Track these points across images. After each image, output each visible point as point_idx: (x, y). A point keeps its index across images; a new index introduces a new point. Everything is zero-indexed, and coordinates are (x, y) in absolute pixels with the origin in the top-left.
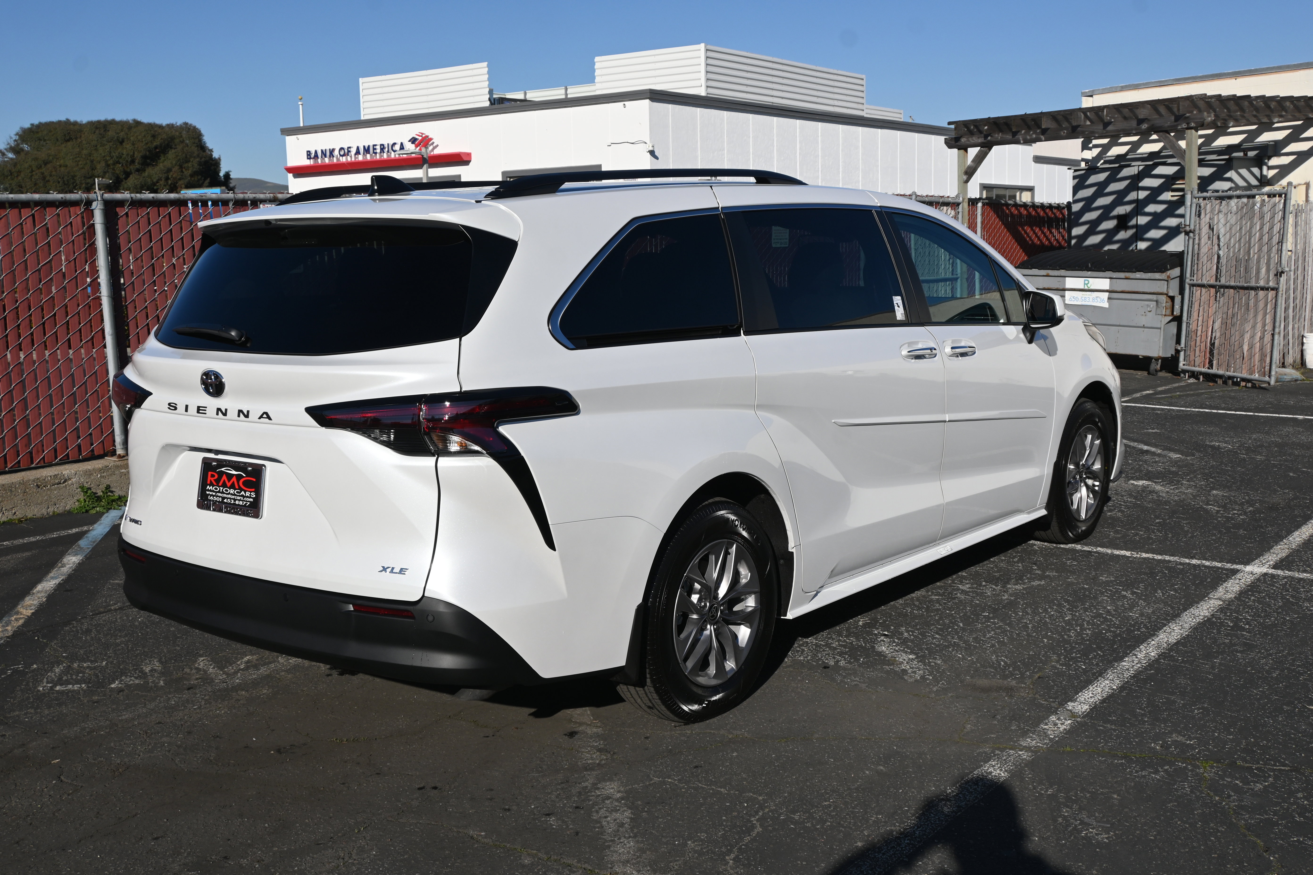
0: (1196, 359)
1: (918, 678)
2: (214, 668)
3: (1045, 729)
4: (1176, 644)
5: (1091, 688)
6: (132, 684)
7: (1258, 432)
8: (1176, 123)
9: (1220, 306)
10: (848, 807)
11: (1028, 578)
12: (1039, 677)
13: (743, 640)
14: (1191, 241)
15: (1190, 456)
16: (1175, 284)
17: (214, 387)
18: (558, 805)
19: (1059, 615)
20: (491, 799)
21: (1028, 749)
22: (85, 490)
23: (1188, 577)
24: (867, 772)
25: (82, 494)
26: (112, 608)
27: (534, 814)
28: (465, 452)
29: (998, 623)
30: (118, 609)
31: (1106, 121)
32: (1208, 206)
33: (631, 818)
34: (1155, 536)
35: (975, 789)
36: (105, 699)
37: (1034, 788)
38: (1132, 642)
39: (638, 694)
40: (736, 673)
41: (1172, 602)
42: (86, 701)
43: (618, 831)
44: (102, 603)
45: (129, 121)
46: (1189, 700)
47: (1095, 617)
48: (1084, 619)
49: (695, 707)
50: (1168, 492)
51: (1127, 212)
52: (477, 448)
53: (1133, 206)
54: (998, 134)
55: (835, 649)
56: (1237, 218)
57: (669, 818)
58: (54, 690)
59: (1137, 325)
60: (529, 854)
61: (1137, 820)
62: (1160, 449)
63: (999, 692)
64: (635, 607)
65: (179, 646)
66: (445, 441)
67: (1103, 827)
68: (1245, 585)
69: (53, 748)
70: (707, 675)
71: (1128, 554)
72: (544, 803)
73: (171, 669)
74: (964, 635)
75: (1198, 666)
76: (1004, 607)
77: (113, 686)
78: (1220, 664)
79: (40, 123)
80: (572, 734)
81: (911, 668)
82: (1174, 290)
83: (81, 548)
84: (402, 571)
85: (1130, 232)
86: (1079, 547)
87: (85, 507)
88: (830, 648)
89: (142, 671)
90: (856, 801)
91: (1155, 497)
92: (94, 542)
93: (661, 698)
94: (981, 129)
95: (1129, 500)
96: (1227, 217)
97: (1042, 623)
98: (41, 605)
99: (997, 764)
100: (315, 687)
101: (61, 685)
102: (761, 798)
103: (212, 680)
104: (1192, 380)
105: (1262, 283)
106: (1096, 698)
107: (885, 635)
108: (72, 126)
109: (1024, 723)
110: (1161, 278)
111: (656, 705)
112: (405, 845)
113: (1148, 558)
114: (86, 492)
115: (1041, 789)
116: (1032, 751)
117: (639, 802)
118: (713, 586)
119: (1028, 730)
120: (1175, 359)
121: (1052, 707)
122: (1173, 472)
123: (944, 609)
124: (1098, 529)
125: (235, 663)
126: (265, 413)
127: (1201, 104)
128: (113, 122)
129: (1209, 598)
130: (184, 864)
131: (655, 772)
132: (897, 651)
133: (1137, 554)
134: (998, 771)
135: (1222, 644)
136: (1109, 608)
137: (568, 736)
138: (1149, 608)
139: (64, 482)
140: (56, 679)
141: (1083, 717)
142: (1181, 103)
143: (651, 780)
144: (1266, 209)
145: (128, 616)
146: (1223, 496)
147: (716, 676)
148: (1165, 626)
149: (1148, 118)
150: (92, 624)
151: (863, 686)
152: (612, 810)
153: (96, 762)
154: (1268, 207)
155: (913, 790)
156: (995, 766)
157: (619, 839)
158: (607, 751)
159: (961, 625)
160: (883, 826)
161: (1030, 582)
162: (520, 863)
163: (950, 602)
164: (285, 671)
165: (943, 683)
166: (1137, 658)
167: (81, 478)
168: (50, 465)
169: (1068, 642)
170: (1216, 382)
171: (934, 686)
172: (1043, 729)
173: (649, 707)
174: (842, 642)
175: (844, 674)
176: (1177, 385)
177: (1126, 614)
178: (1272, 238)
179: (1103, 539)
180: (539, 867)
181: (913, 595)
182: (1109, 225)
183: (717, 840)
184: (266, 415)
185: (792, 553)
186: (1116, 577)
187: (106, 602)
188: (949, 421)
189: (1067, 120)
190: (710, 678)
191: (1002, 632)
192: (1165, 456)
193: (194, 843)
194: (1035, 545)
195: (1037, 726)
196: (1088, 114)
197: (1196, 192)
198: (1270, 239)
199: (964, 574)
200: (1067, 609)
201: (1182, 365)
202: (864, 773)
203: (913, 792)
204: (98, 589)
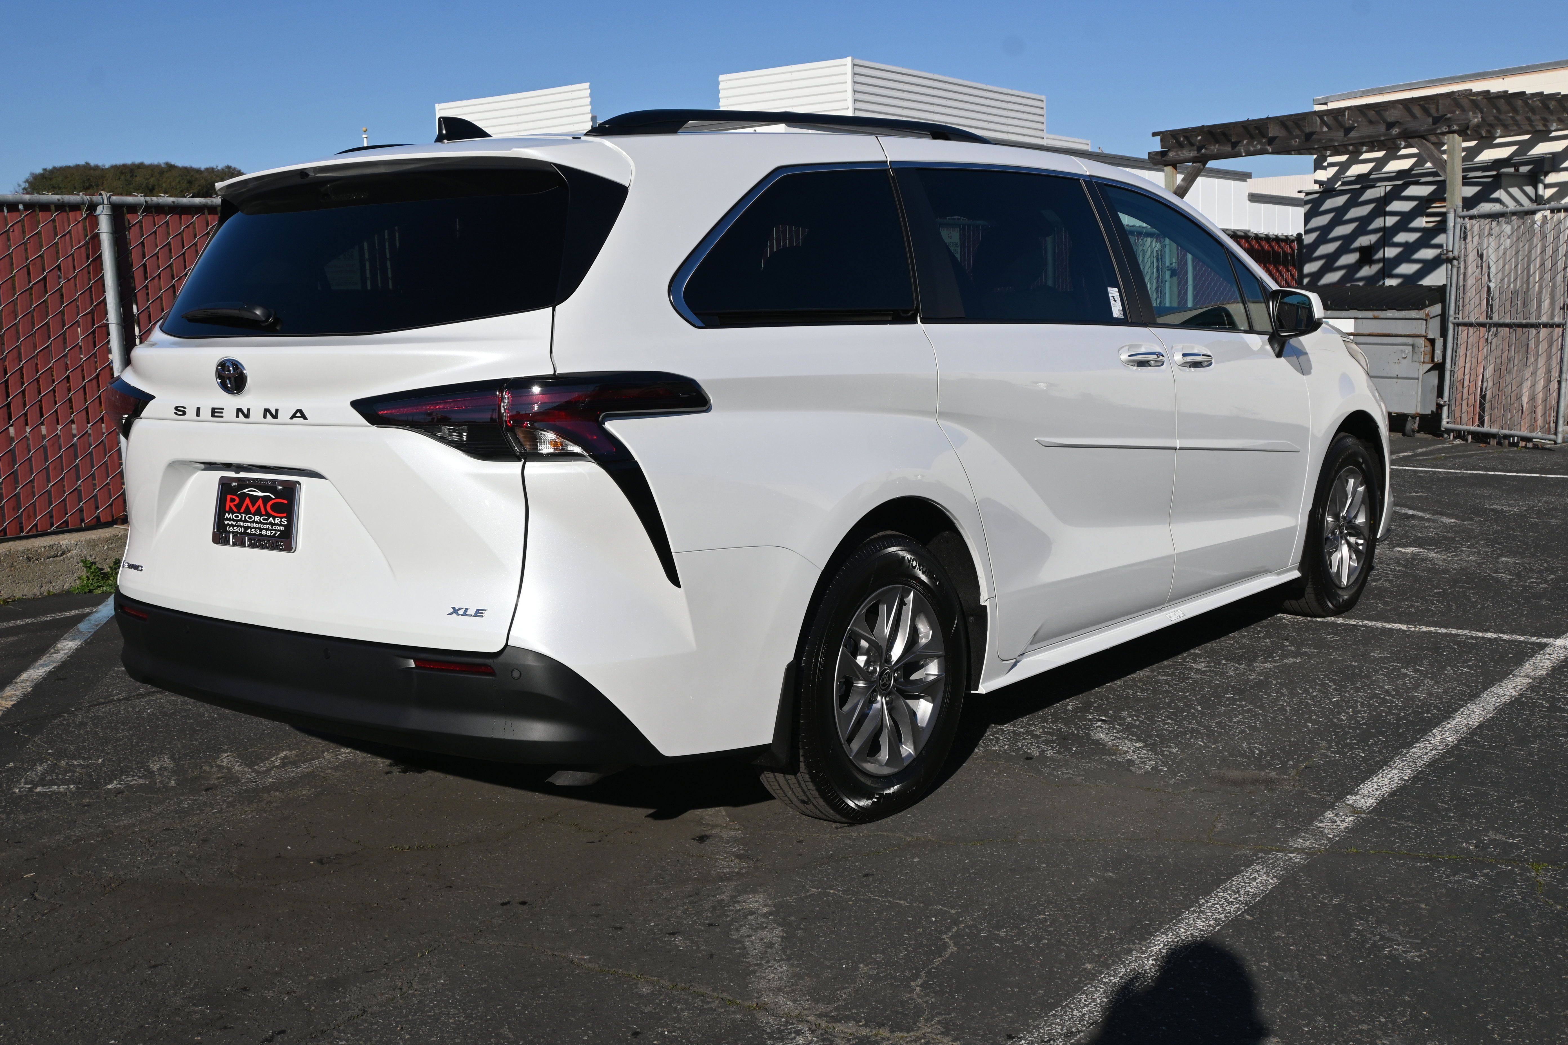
0: (1463, 415)
1: (1149, 769)
2: (241, 765)
3: (1320, 827)
4: (1478, 727)
5: (1375, 779)
6: (135, 784)
7: (1549, 495)
8: (1434, 126)
9: (1492, 349)
10: (1069, 921)
11: (1279, 655)
12: (1306, 767)
13: (922, 719)
14: (1455, 270)
15: (1467, 520)
16: (1436, 324)
17: (233, 382)
18: (685, 922)
19: (1323, 696)
20: (597, 916)
21: (1300, 851)
22: (88, 565)
23: (1484, 652)
24: (1092, 880)
25: (85, 569)
26: (115, 698)
27: (655, 933)
28: (561, 455)
29: (1246, 706)
30: (123, 699)
31: (1347, 125)
32: (1475, 226)
33: (782, 937)
34: (1435, 607)
35: (1236, 899)
36: (99, 802)
37: (1315, 896)
38: (1422, 726)
39: (789, 784)
40: (914, 760)
41: (1467, 680)
42: (73, 805)
43: (766, 952)
44: (103, 692)
45: (160, 165)
46: (1505, 792)
47: (1371, 698)
48: (1356, 700)
49: (864, 803)
50: (1444, 560)
51: (1372, 242)
52: (577, 449)
53: (1379, 235)
54: (1215, 146)
55: (1039, 737)
56: (1511, 241)
57: (834, 936)
58: (33, 792)
59: (1389, 375)
60: (647, 982)
61: (1455, 934)
62: (1429, 514)
63: (1256, 785)
64: (784, 667)
65: (197, 740)
66: (534, 440)
67: (1411, 943)
68: (1558, 660)
69: (27, 860)
70: (877, 761)
71: (1404, 627)
72: (668, 919)
73: (186, 766)
74: (1205, 719)
75: (1511, 752)
76: (1252, 687)
77: (109, 787)
78: (1539, 750)
79: (54, 168)
80: (702, 839)
81: (1138, 758)
82: (1434, 332)
83: (81, 632)
84: (478, 613)
85: (1376, 268)
86: (1340, 620)
87: (88, 586)
88: (1033, 736)
89: (148, 770)
90: (1080, 914)
91: (1429, 565)
92: (97, 625)
93: (818, 789)
94: (1193, 141)
95: (1397, 568)
96: (1499, 240)
97: (1303, 705)
98: (25, 695)
99: (1263, 869)
100: (370, 787)
101: (43, 786)
102: (953, 911)
103: (238, 780)
104: (1458, 442)
105: (1544, 319)
106: (1383, 790)
107: (1102, 720)
108: (92, 171)
109: (1292, 820)
110: (1418, 317)
111: (812, 799)
112: (483, 972)
113: (1429, 631)
114: (90, 568)
115: (1324, 898)
116: (1306, 853)
117: (793, 918)
118: (884, 645)
119: (1299, 828)
120: (1436, 416)
121: (1326, 802)
122: (1449, 538)
123: (1176, 690)
124: (1362, 600)
125: (267, 759)
126: (298, 411)
127: (1465, 103)
128: (141, 166)
129: (1514, 676)
130: (189, 997)
131: (812, 882)
132: (1119, 739)
133: (1415, 627)
134: (1264, 877)
135: (1538, 727)
136: (1387, 687)
137: (697, 840)
138: (1438, 687)
139: (61, 555)
140: (37, 779)
141: (1369, 813)
142: (1440, 101)
143: (808, 891)
144: (1548, 227)
145: (134, 707)
146: (1515, 563)
147: (888, 763)
148: (1462, 707)
149: (1401, 121)
150: (87, 717)
151: (1079, 779)
152: (757, 928)
153: (82, 876)
154: (1551, 225)
155: (1154, 900)
156: (1259, 871)
157: (768, 962)
158: (748, 858)
159: (1199, 708)
160: (1118, 943)
161: (1283, 660)
162: (636, 992)
163: (1182, 682)
164: (331, 768)
165: (1181, 775)
166: (1430, 743)
167: (83, 550)
168: (45, 534)
169: (1340, 726)
170: (1489, 443)
171: (1171, 779)
172: (1318, 828)
173: (803, 802)
174: (1048, 729)
175: (1052, 766)
176: (1440, 446)
177: (1410, 694)
178: (1557, 262)
179: (1370, 612)
180: (662, 998)
181: (1134, 675)
182: (1350, 259)
183: (898, 962)
184: (300, 414)
185: (985, 607)
186: (1391, 653)
187: (107, 691)
188: (1181, 449)
189: (1299, 127)
190: (881, 765)
191: (1252, 716)
192: (1436, 521)
193: (203, 971)
194: (1284, 618)
195: (1310, 822)
196: (1325, 118)
197: (1460, 210)
198: (1554, 264)
199: (1197, 651)
200: (1334, 689)
201: (1445, 423)
202: (1088, 881)
203: (1154, 903)
204: (99, 677)
